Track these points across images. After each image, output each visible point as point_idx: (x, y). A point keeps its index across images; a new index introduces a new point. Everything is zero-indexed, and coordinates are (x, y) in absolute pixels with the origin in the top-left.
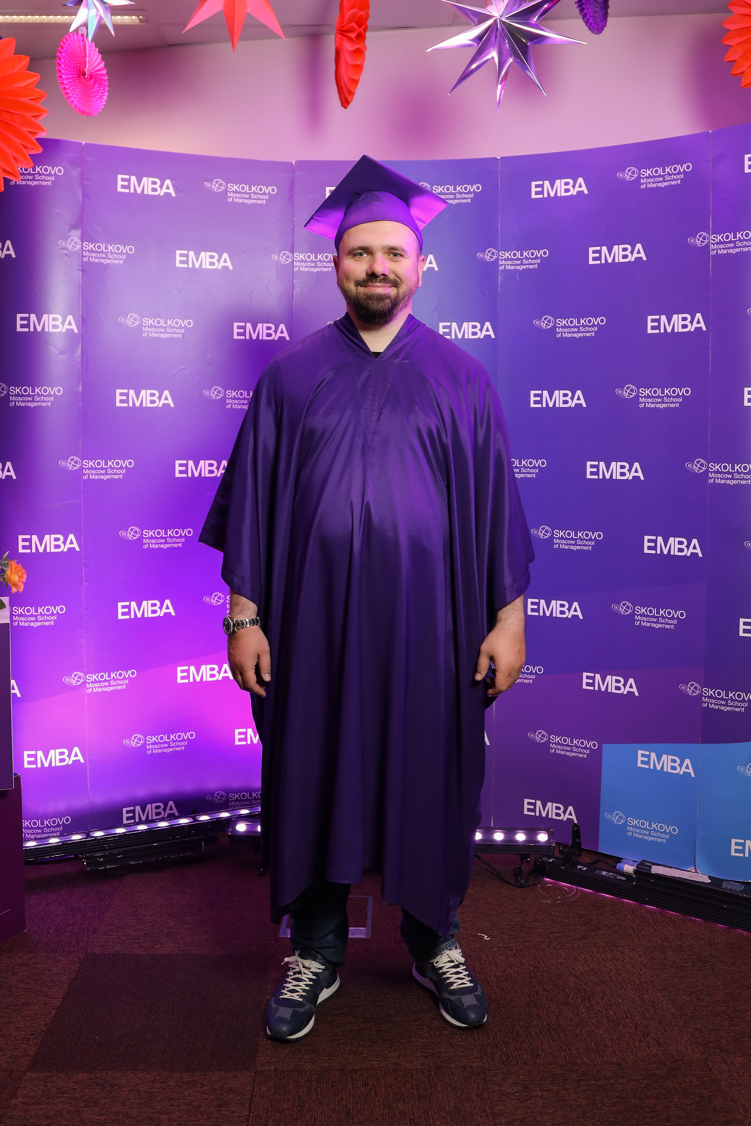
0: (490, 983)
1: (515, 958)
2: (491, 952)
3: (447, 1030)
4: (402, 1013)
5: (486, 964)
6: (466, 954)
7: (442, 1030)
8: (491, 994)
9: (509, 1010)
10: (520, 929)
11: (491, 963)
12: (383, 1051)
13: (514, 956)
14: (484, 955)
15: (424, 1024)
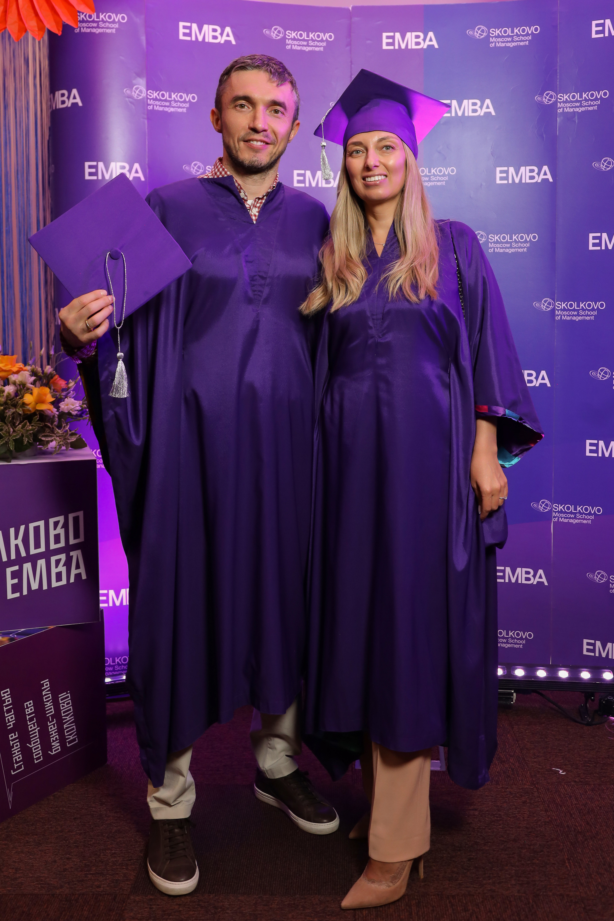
0: (573, 816)
1: (594, 792)
2: (569, 786)
3: (538, 860)
4: (490, 842)
5: (566, 798)
6: (544, 787)
7: (534, 860)
8: (576, 825)
9: (597, 842)
10: (595, 765)
11: (571, 797)
12: (477, 878)
13: (592, 791)
14: (562, 788)
15: (514, 853)
